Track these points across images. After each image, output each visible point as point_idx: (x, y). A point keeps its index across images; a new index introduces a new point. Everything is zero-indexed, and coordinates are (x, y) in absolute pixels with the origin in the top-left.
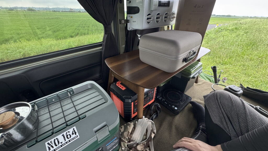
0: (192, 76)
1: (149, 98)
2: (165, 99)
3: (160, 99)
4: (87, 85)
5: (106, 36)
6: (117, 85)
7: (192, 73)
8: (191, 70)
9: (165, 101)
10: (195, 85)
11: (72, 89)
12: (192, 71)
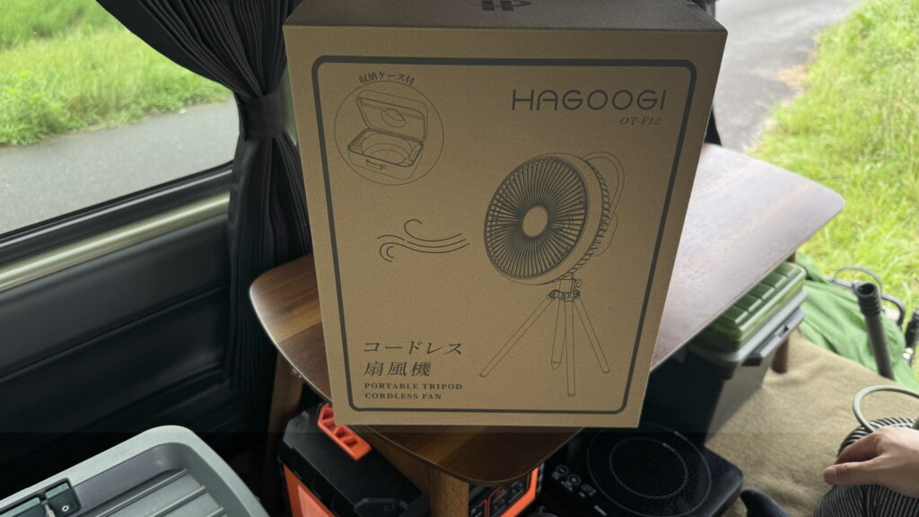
0: (742, 354)
1: (504, 492)
2: (595, 487)
3: (568, 485)
4: (149, 454)
5: (250, 149)
6: (321, 424)
7: (743, 338)
8: (738, 321)
9: (599, 499)
10: (772, 385)
11: (65, 487)
12: (743, 328)
